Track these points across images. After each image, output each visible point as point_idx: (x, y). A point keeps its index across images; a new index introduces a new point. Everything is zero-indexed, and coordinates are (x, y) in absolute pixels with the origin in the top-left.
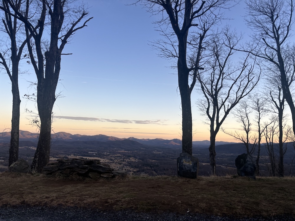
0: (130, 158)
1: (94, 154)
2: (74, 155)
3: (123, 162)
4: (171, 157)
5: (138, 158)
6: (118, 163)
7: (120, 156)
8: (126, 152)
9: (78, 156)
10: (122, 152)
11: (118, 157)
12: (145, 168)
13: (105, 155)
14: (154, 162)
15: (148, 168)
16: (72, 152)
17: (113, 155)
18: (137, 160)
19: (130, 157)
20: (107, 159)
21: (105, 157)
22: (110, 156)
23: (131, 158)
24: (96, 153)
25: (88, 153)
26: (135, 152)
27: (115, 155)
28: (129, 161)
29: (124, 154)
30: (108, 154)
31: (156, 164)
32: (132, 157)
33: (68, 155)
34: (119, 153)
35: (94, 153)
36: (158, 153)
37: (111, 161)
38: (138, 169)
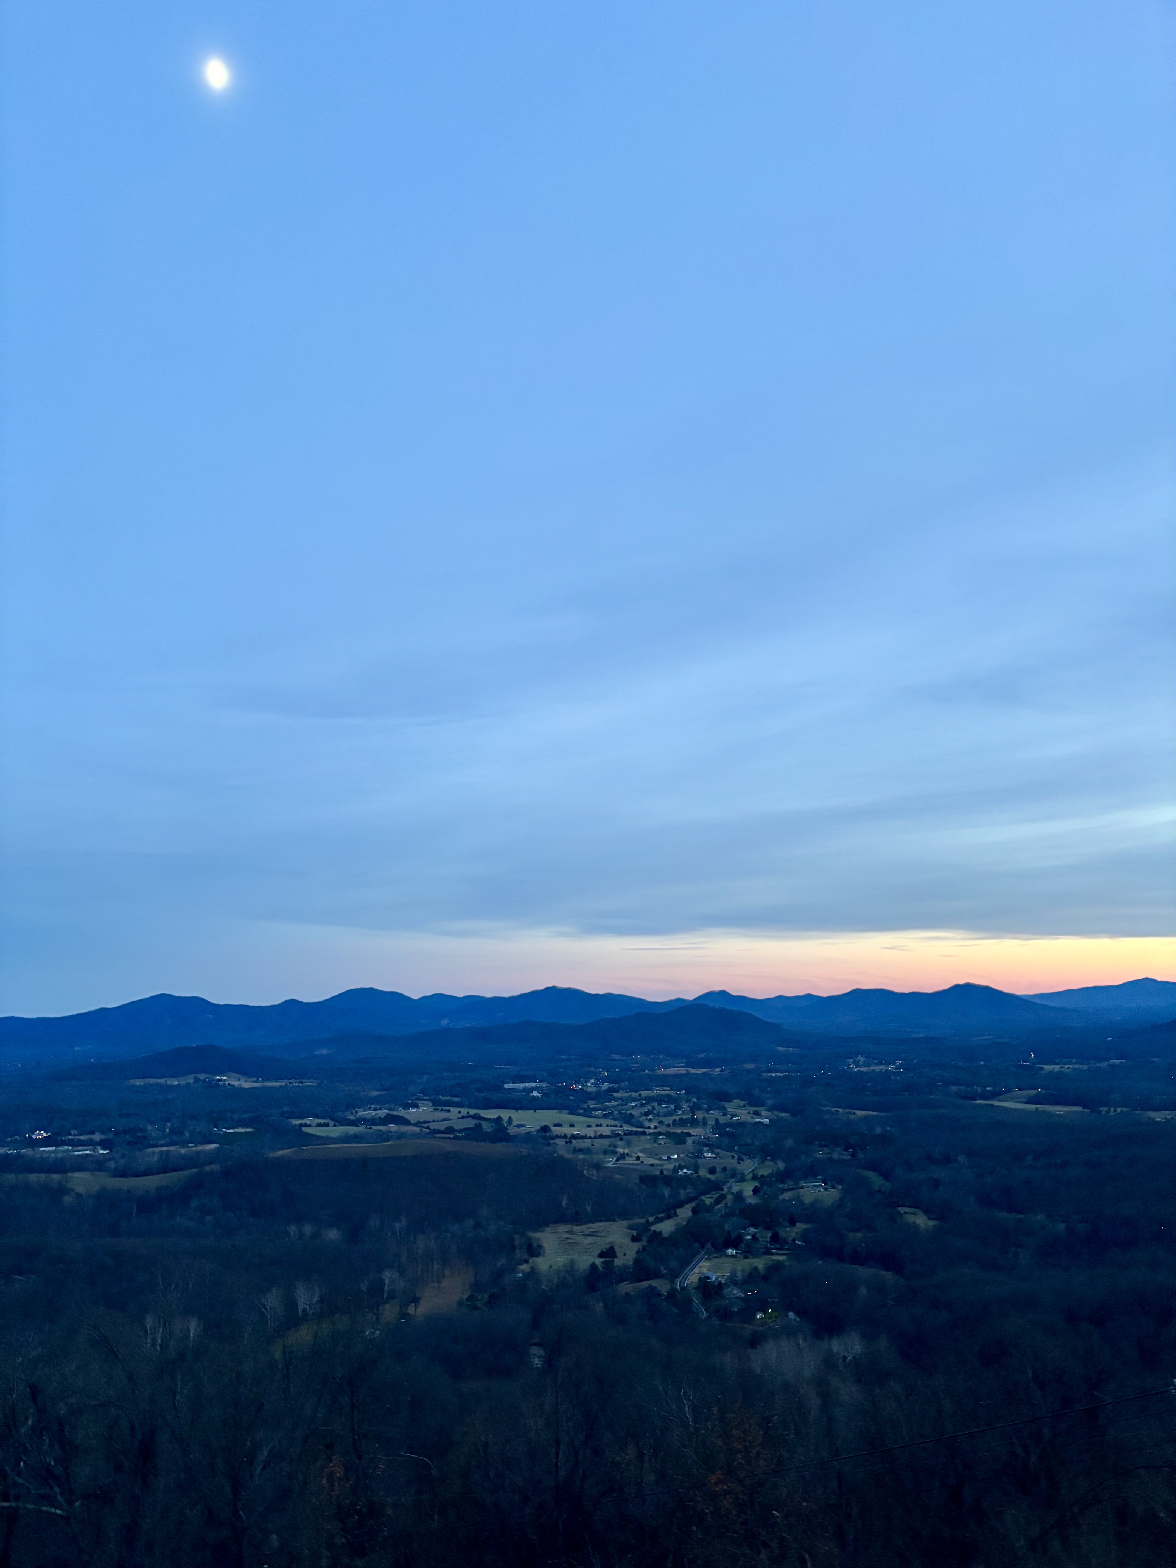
0: (727, 1105)
1: (535, 1094)
2: (436, 1103)
3: (693, 1132)
4: (954, 1088)
5: (770, 1102)
6: (669, 1135)
7: (669, 1099)
8: (700, 1071)
9: (458, 1109)
10: (676, 1076)
11: (660, 1104)
12: (820, 1154)
13: (588, 1096)
14: (865, 1118)
15: (835, 1156)
16: (423, 1092)
17: (634, 1094)
18: (764, 1113)
19: (727, 1097)
20: (605, 1116)
21: (592, 1104)
22: (616, 1099)
23: (730, 1107)
24: (544, 1084)
25: (499, 1088)
26: (749, 1071)
27: (644, 1094)
28: (723, 1120)
29: (691, 1087)
30: (606, 1086)
31: (878, 1130)
32: (736, 1102)
33: (407, 1106)
34: (663, 1081)
35: (533, 1089)
36: (877, 1068)
37: (626, 1127)
38: (781, 1165)
